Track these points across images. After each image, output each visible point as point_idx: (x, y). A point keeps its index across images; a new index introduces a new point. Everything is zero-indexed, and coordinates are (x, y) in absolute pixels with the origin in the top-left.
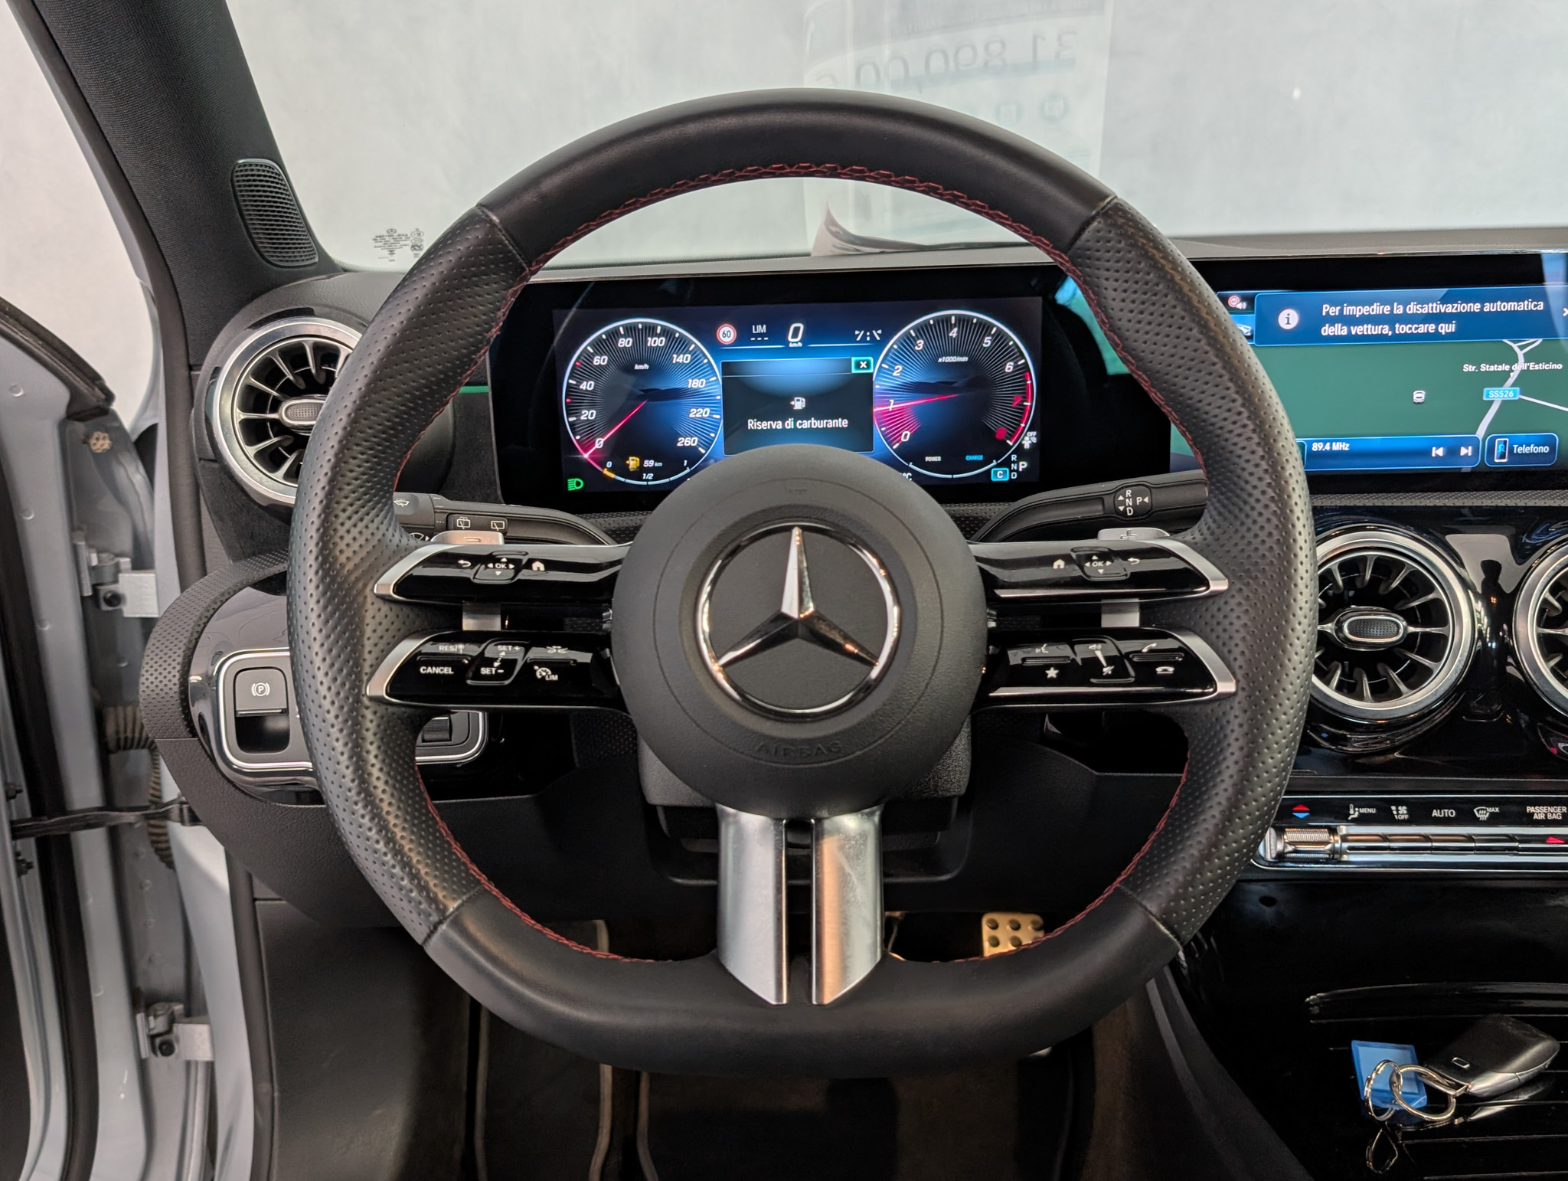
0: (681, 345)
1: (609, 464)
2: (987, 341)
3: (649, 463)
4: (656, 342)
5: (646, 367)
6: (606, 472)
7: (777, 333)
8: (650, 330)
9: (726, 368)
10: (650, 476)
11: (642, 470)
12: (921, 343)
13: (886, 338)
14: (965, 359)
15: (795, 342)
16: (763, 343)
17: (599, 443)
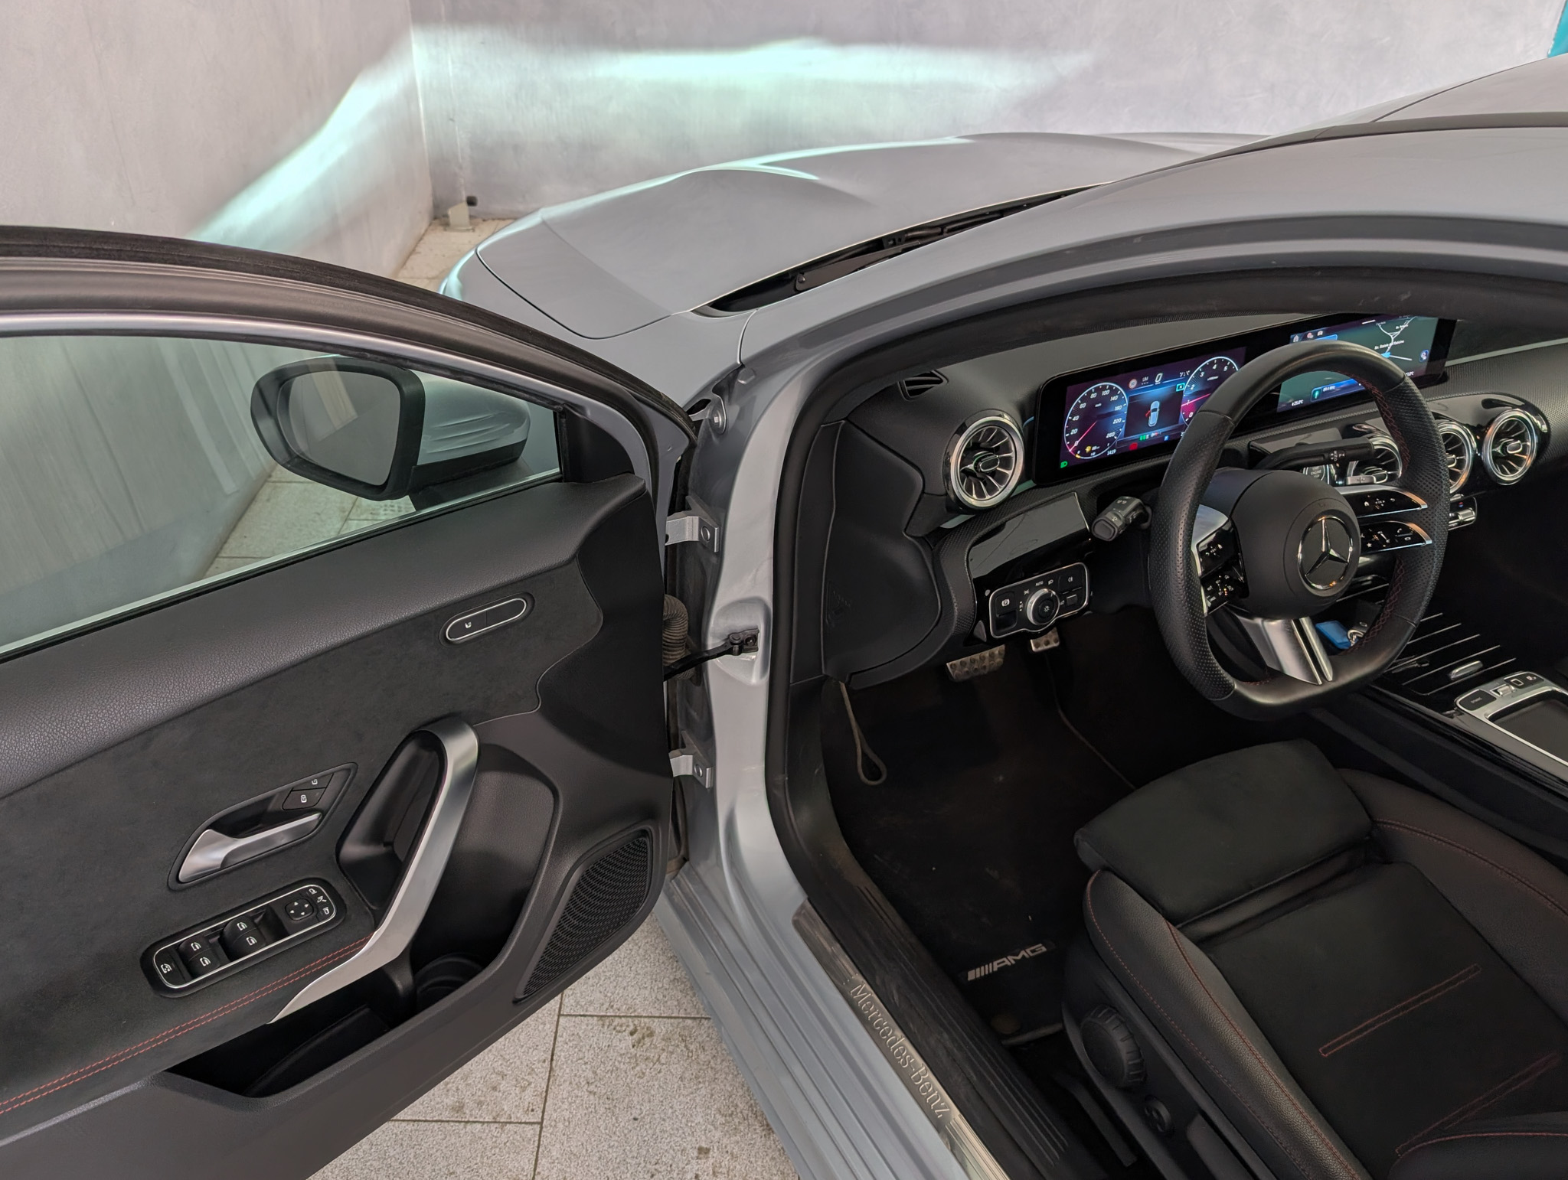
0: (1114, 392)
1: (1079, 452)
2: (1226, 368)
3: (1094, 448)
4: (1106, 393)
5: (1100, 405)
6: (1077, 456)
7: (1152, 380)
8: (1104, 388)
9: (1131, 399)
10: (1094, 453)
11: (1091, 451)
12: (1203, 373)
13: (1190, 374)
14: (1217, 377)
15: (1157, 382)
16: (1146, 385)
17: (1076, 443)
